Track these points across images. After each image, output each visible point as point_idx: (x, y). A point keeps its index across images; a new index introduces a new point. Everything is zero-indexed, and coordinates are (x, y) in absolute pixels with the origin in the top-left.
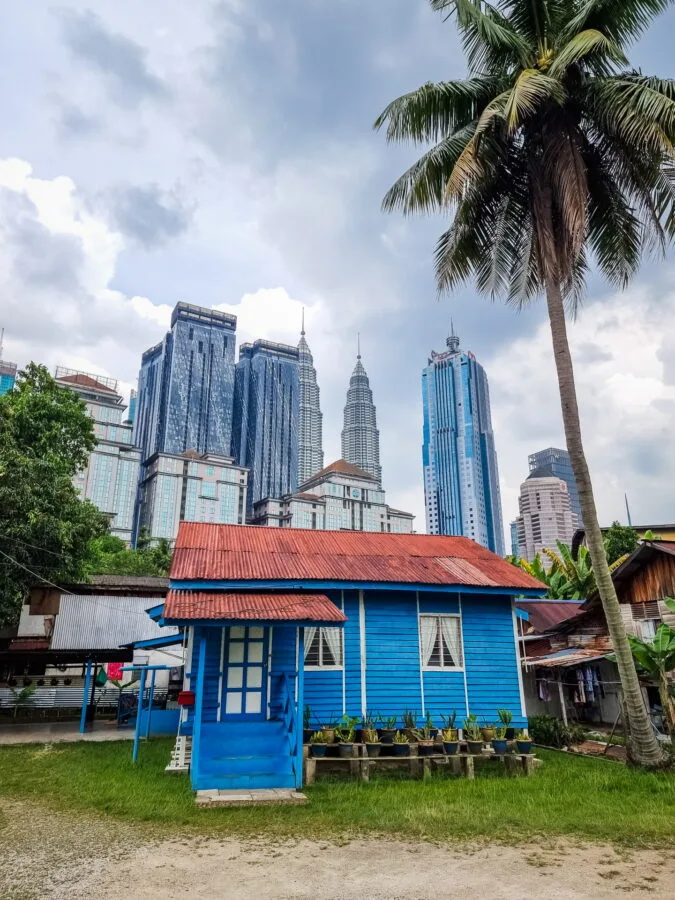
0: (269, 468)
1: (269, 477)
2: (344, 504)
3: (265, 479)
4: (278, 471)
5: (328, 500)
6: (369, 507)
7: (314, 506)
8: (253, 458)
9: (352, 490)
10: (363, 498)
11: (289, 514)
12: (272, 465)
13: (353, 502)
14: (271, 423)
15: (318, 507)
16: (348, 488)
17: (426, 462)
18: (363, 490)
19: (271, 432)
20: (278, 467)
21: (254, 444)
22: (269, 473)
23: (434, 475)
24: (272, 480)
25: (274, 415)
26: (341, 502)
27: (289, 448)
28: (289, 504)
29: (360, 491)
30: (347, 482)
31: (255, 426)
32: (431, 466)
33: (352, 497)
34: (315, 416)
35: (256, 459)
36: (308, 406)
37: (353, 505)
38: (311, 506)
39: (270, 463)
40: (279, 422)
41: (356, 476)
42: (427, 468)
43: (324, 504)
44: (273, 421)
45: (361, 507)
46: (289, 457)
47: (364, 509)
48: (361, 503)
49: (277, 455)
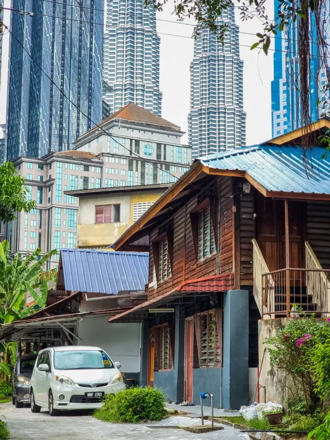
0: (61, 117)
1: (61, 129)
2: (130, 164)
3: (55, 132)
4: (74, 120)
5: (106, 159)
6: (167, 168)
7: (87, 168)
8: (38, 103)
9: (142, 144)
10: (159, 156)
11: (51, 179)
12: (66, 114)
13: (144, 161)
14: (63, 52)
15: (92, 169)
16: (137, 142)
17: (275, 107)
18: (159, 145)
19: (63, 65)
20: (74, 114)
21: (39, 83)
22: (61, 123)
23: (285, 123)
24: (65, 133)
25: (68, 41)
26: (125, 162)
27: (90, 88)
28: (50, 164)
29: (155, 146)
30: (136, 134)
31: (40, 57)
32: (282, 111)
33: (142, 155)
34: (149, 42)
35: (42, 103)
36: (139, 26)
37: (143, 166)
38: (82, 168)
39: (62, 110)
40: (75, 50)
41: (148, 125)
42: (276, 113)
43: (101, 165)
44: (67, 49)
45: (155, 168)
46: (90, 101)
47: (160, 172)
48: (155, 164)
49: (72, 97)
